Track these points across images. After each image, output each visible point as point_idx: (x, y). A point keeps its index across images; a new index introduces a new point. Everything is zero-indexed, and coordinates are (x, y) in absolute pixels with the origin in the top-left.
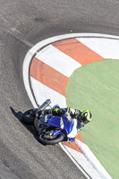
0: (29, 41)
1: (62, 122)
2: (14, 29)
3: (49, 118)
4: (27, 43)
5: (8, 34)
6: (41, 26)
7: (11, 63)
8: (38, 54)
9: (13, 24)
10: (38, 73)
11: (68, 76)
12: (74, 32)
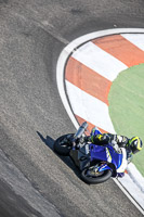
0: (64, 37)
1: (108, 154)
2: (46, 23)
3: (91, 148)
4: (62, 39)
5: (39, 29)
6: (78, 19)
7: (42, 64)
8: (75, 53)
9: (45, 17)
10: (75, 76)
11: (112, 80)
12: (118, 27)
